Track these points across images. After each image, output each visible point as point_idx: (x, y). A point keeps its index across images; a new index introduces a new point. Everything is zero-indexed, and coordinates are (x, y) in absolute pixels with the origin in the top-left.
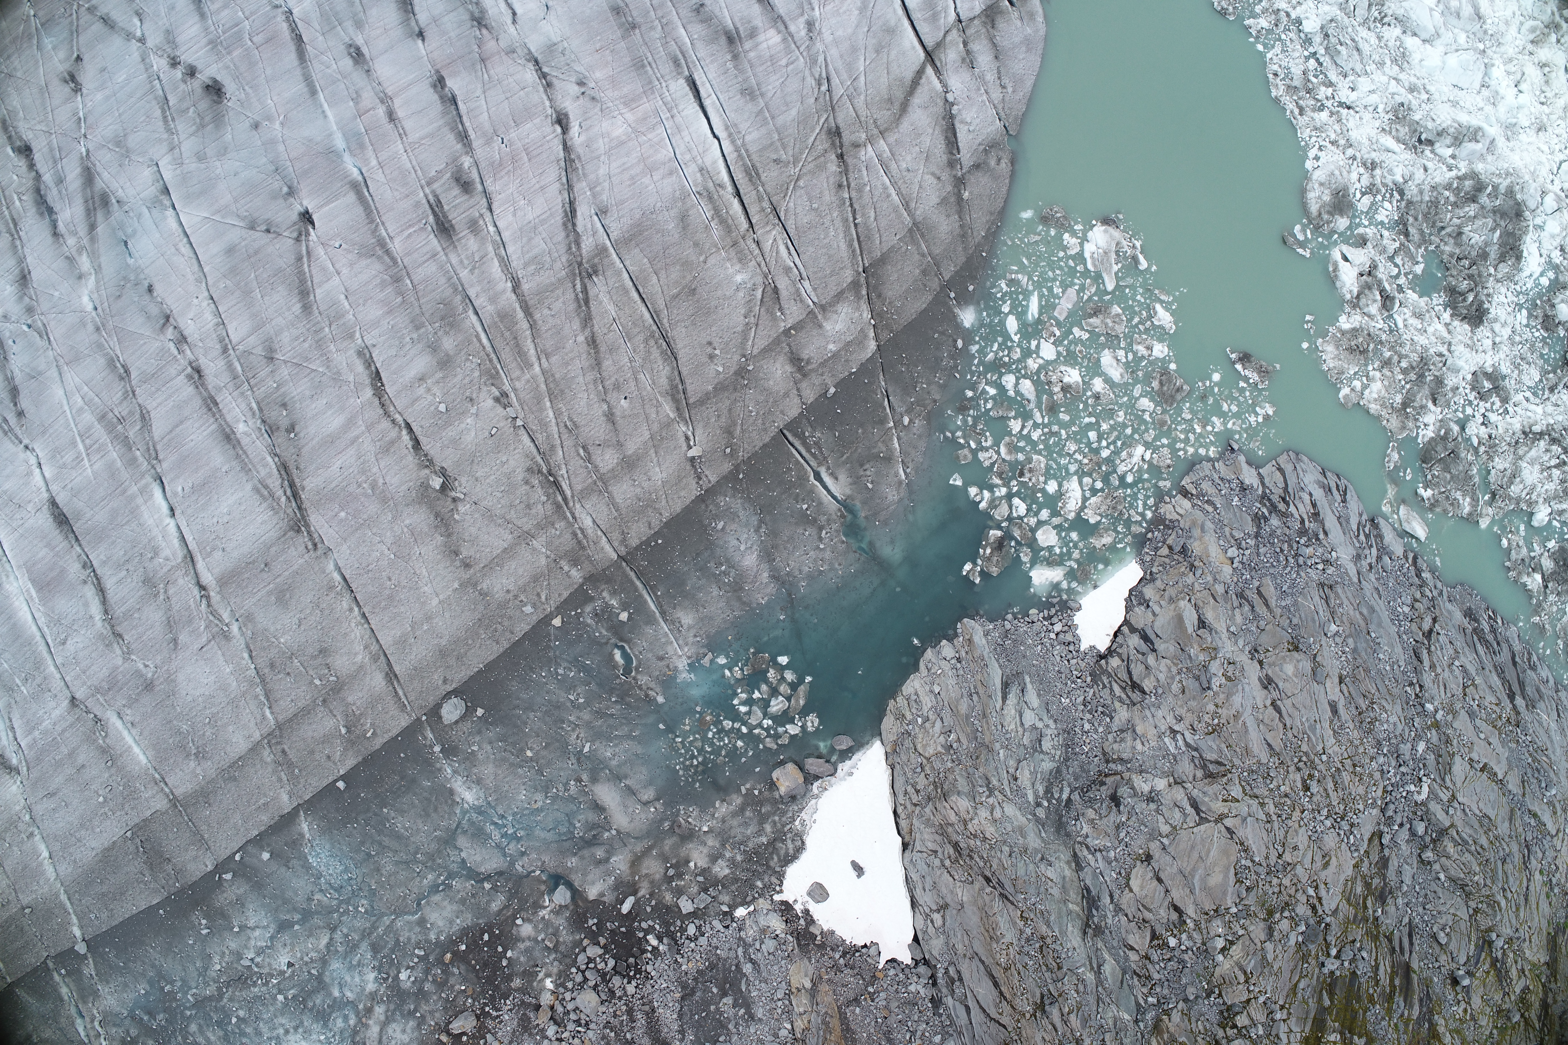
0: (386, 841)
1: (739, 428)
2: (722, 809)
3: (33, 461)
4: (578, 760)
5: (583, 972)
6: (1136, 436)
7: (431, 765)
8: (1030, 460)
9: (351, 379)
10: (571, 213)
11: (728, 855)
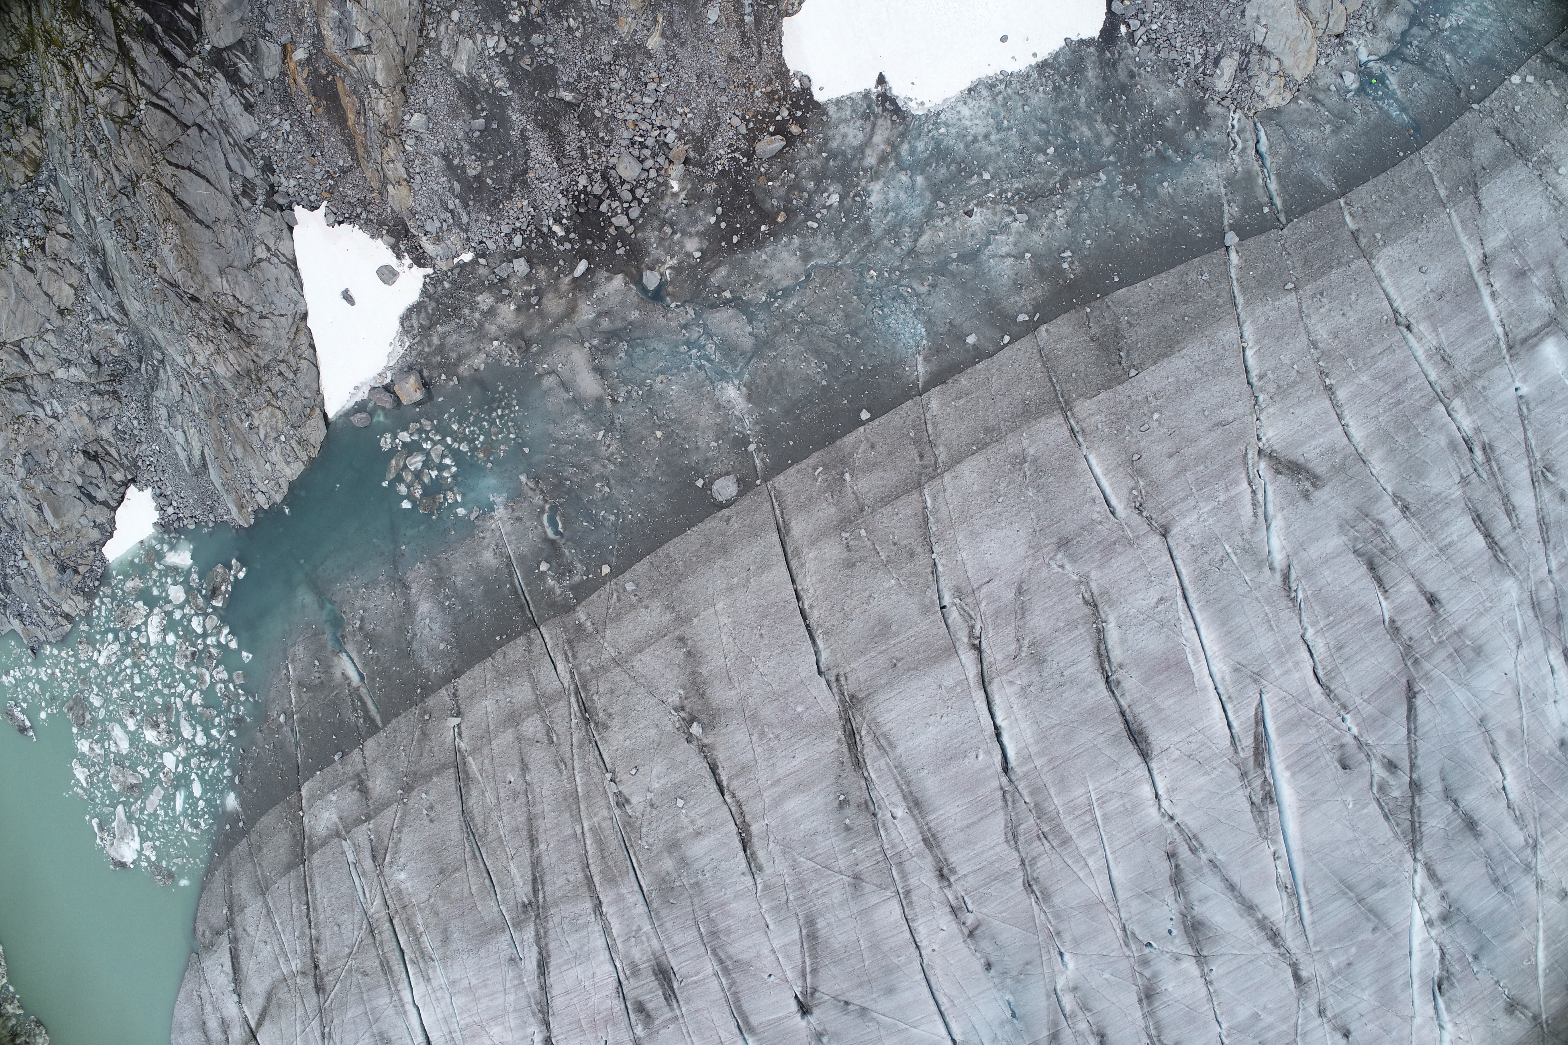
0: (831, 348)
1: (416, 737)
2: (478, 362)
3: (1165, 804)
4: (612, 423)
5: (635, 198)
6: (104, 673)
7: (764, 429)
8: (187, 665)
9: (771, 845)
10: (543, 966)
11: (477, 315)
